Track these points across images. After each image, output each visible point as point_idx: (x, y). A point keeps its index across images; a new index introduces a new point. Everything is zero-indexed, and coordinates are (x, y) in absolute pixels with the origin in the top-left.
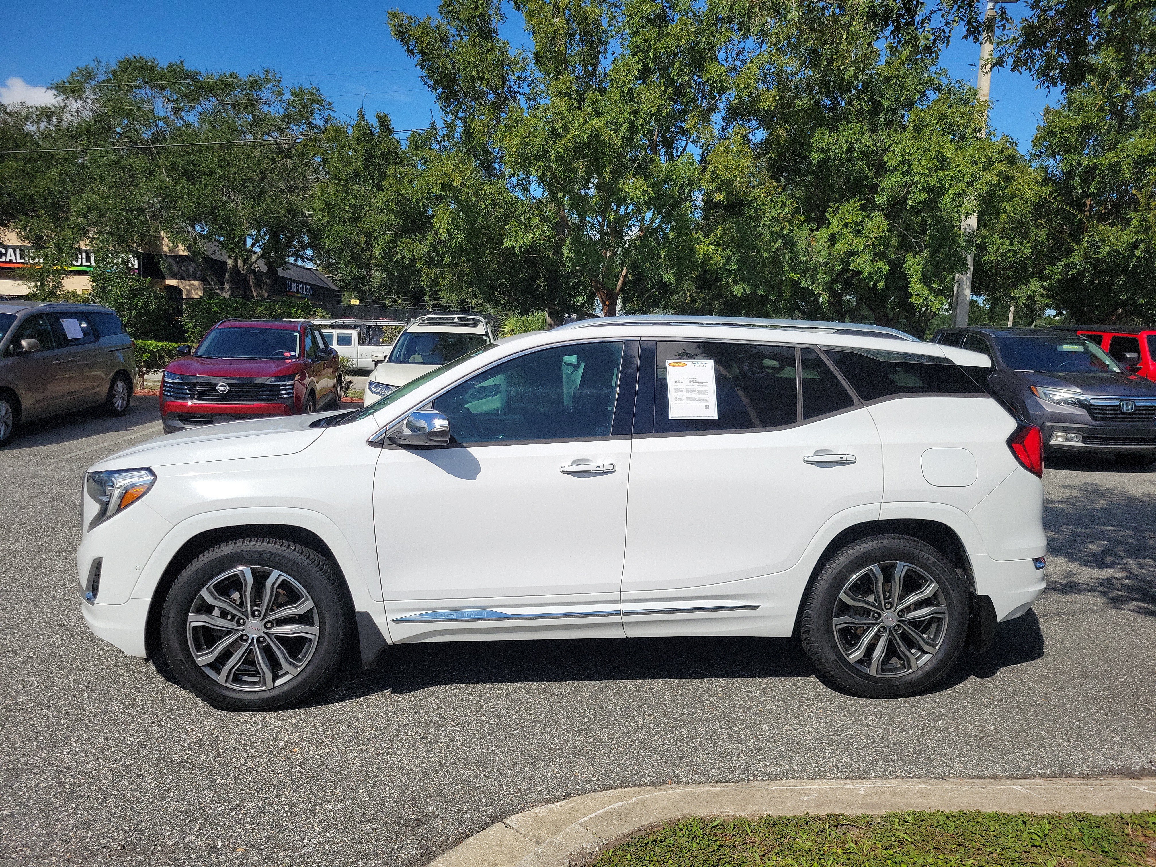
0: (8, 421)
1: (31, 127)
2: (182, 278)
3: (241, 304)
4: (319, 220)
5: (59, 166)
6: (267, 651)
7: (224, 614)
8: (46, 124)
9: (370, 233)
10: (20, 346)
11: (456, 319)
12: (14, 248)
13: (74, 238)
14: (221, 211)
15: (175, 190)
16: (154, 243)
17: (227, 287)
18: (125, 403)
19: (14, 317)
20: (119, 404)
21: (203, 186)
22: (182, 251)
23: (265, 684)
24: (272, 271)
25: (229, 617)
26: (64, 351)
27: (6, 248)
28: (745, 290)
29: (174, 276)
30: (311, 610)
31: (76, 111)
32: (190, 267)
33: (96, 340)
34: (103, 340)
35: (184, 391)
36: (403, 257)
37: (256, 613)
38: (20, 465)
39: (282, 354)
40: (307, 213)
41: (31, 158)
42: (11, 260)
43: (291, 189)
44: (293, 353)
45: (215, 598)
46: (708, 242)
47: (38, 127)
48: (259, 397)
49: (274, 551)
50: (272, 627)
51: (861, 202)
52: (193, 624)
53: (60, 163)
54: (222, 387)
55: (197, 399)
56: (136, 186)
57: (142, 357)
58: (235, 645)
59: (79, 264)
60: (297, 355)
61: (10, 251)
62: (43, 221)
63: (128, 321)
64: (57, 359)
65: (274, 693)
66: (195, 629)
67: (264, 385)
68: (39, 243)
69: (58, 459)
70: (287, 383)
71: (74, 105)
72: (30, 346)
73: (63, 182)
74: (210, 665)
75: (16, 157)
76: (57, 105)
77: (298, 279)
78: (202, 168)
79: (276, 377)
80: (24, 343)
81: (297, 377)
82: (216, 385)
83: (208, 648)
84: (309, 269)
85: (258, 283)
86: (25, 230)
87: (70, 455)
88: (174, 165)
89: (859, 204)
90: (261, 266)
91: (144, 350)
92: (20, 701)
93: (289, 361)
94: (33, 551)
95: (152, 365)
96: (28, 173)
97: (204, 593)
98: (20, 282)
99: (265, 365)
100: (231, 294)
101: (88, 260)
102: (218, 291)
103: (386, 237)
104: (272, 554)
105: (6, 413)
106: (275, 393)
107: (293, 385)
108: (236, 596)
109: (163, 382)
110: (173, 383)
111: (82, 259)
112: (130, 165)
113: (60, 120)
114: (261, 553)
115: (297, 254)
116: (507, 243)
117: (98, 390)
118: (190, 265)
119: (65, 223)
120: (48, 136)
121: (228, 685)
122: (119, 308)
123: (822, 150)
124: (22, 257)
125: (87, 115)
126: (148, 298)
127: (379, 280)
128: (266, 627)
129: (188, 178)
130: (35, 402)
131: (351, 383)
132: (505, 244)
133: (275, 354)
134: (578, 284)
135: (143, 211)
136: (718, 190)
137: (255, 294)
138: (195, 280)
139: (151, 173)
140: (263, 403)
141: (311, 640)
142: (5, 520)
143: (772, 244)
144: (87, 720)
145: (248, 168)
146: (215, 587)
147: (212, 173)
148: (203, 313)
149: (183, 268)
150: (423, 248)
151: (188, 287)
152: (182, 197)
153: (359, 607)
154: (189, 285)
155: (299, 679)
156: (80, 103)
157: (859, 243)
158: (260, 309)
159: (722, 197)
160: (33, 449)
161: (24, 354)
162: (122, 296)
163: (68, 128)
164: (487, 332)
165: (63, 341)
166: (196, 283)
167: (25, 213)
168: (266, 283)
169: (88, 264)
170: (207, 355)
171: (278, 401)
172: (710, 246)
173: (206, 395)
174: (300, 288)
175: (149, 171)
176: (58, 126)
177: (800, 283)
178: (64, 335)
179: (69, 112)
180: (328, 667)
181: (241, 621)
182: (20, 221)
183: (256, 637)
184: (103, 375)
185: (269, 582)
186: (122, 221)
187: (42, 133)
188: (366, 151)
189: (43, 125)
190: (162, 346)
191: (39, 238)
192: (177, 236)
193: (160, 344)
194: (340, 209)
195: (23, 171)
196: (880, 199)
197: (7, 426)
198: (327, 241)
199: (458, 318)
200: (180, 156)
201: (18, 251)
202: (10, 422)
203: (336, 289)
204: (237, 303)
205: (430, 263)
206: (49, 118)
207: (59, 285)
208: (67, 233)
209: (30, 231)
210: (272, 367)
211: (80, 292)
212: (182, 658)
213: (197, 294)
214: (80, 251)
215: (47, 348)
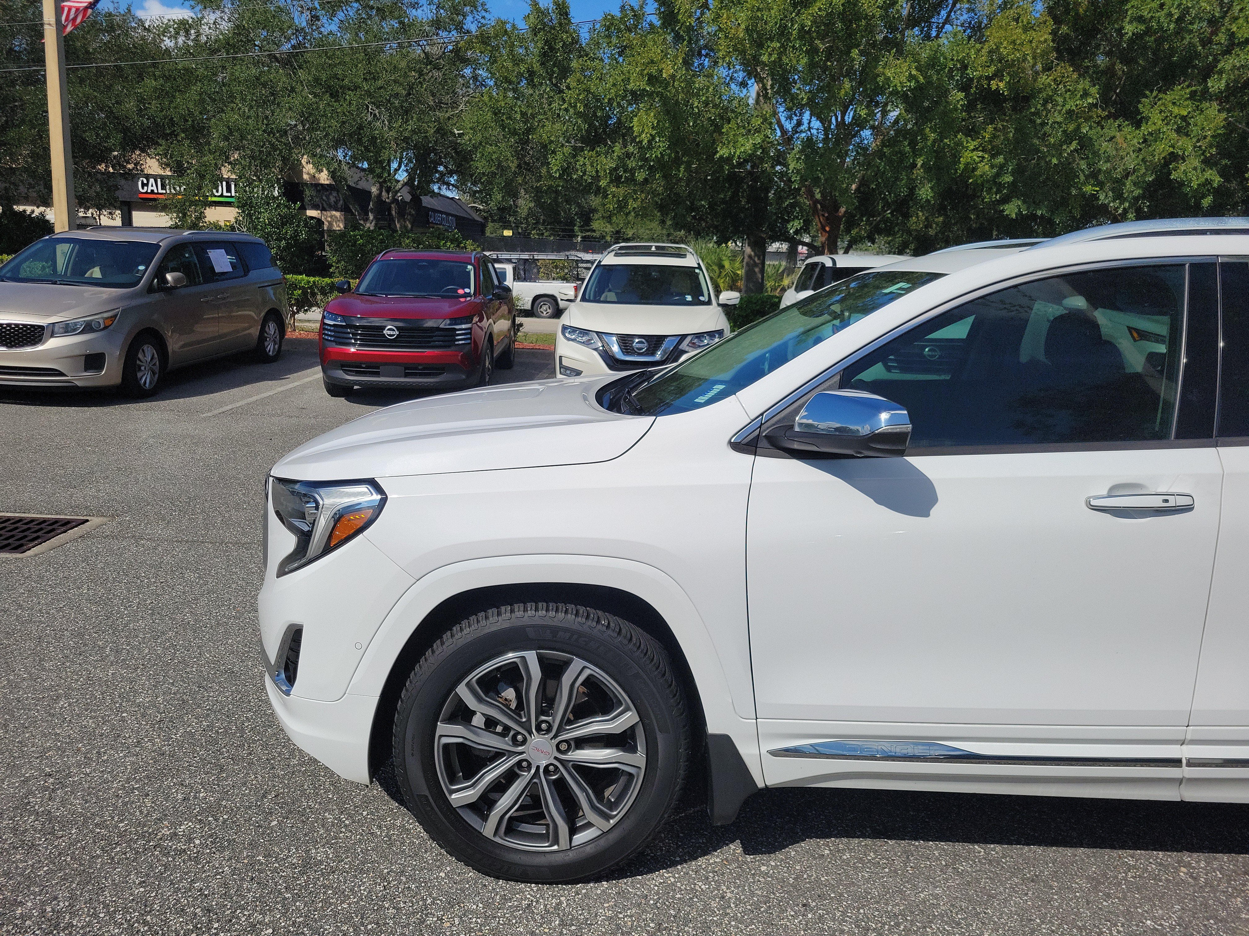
0: (154, 367)
1: (168, 43)
2: (323, 209)
3: (387, 237)
4: (470, 140)
5: (199, 84)
6: (560, 787)
7: (490, 723)
8: (184, 39)
9: (546, 146)
10: (165, 281)
11: (653, 249)
12: (155, 177)
13: (216, 164)
14: (367, 131)
15: (318, 108)
16: (297, 168)
17: (371, 217)
18: (276, 346)
19: (157, 246)
20: (271, 348)
21: (347, 103)
22: (324, 178)
23: (556, 842)
24: (416, 200)
25: (499, 729)
26: (212, 286)
27: (148, 177)
28: (1019, 209)
29: (315, 207)
30: (633, 728)
31: (214, 23)
32: (331, 197)
33: (246, 275)
34: (253, 274)
35: (345, 336)
36: (584, 174)
37: (544, 726)
38: (169, 421)
39: (455, 291)
40: (456, 132)
41: (170, 76)
42: (152, 191)
43: (439, 105)
44: (467, 290)
45: (480, 700)
46: (972, 147)
47: (176, 43)
48: (432, 344)
49: (575, 627)
50: (568, 750)
51: (1190, 89)
52: (445, 740)
53: (200, 81)
54: (390, 330)
55: (360, 345)
56: (278, 104)
57: (293, 294)
58: (510, 777)
59: (219, 194)
60: (472, 292)
61: (152, 181)
62: (184, 145)
63: (276, 253)
64: (205, 296)
65: (571, 855)
66: (446, 746)
67: (438, 329)
68: (179, 170)
69: (209, 414)
70: (464, 326)
71: (211, 17)
72: (176, 280)
73: (202, 101)
74: (472, 807)
75: (155, 75)
76: (194, 16)
77: (439, 209)
78: (346, 81)
79: (451, 319)
80: (169, 277)
81: (476, 319)
82: (383, 328)
83: (467, 777)
84: (452, 199)
85: (402, 214)
86: (166, 156)
87: (224, 409)
88: (317, 80)
89: (1188, 91)
90: (405, 195)
91: (294, 286)
92: (180, 830)
93: (462, 300)
94: (187, 542)
95: (305, 303)
96: (167, 93)
97: (462, 690)
98: (163, 214)
99: (437, 304)
100: (376, 225)
101: (229, 190)
102: (362, 222)
103: (565, 150)
104: (572, 632)
105: (152, 359)
106: (450, 338)
107: (470, 329)
108: (510, 693)
109: (323, 323)
110: (334, 325)
111: (222, 189)
112: (271, 81)
113: (198, 34)
114: (555, 630)
115: (442, 181)
116: (723, 152)
117: (247, 332)
118: (331, 194)
119: (206, 148)
120: (186, 51)
121: (497, 840)
122: (267, 237)
123: (1140, 19)
124: (163, 187)
125: (225, 26)
126: (298, 226)
127: (526, 211)
128: (558, 749)
129: (331, 94)
130: (183, 346)
131: (521, 325)
132: (721, 153)
133: (444, 292)
134: (793, 206)
135: (286, 132)
136: (998, 75)
137: (398, 226)
138: (336, 210)
139: (293, 90)
140: (436, 351)
141: (631, 775)
142: (154, 494)
143: (1064, 147)
144: (282, 887)
145: (395, 81)
146: (480, 681)
147: (356, 88)
148: (348, 246)
149: (324, 198)
150: (608, 163)
151: (329, 219)
152: (325, 115)
153: (714, 726)
154: (331, 217)
155: (612, 837)
156: (218, 13)
157: (1186, 145)
158: (407, 241)
159: (1002, 85)
160: (181, 400)
161: (170, 290)
162: (270, 224)
163: (206, 43)
164: (699, 264)
165: (211, 275)
166: (338, 214)
167: (165, 136)
168: (410, 214)
169: (229, 194)
170: (371, 293)
171: (453, 348)
172: (975, 153)
173: (370, 341)
174: (443, 219)
175: (292, 87)
176: (196, 40)
177: (1098, 199)
178: (212, 268)
179: (207, 24)
180: (660, 821)
181: (520, 737)
182: (161, 145)
183: (543, 763)
184: (254, 315)
185: (567, 679)
186: (264, 144)
187: (180, 49)
188: (546, 42)
189: (181, 40)
190: (314, 282)
191: (179, 165)
192: (319, 162)
193: (312, 279)
194: (509, 118)
195: (163, 90)
196: (1216, 84)
197: (154, 373)
198: (479, 164)
199: (656, 246)
200: (323, 68)
201: (159, 180)
202: (157, 369)
203: (480, 220)
204: (382, 234)
205: (616, 180)
206: (187, 32)
207: (201, 217)
208: (208, 158)
209: (171, 158)
210: (446, 307)
211: (222, 224)
212: (427, 793)
213: (339, 226)
214: (222, 179)
215: (196, 284)
